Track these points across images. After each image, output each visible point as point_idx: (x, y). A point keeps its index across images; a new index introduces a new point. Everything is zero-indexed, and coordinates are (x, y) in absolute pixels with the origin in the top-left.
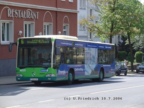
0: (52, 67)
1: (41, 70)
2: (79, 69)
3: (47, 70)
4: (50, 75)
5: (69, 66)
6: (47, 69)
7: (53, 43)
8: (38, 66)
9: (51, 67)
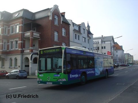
0: (63, 72)
1: (54, 75)
2: (91, 72)
3: (59, 76)
4: (62, 80)
5: (81, 70)
6: (59, 74)
7: (63, 51)
8: (52, 72)
9: (61, 72)
